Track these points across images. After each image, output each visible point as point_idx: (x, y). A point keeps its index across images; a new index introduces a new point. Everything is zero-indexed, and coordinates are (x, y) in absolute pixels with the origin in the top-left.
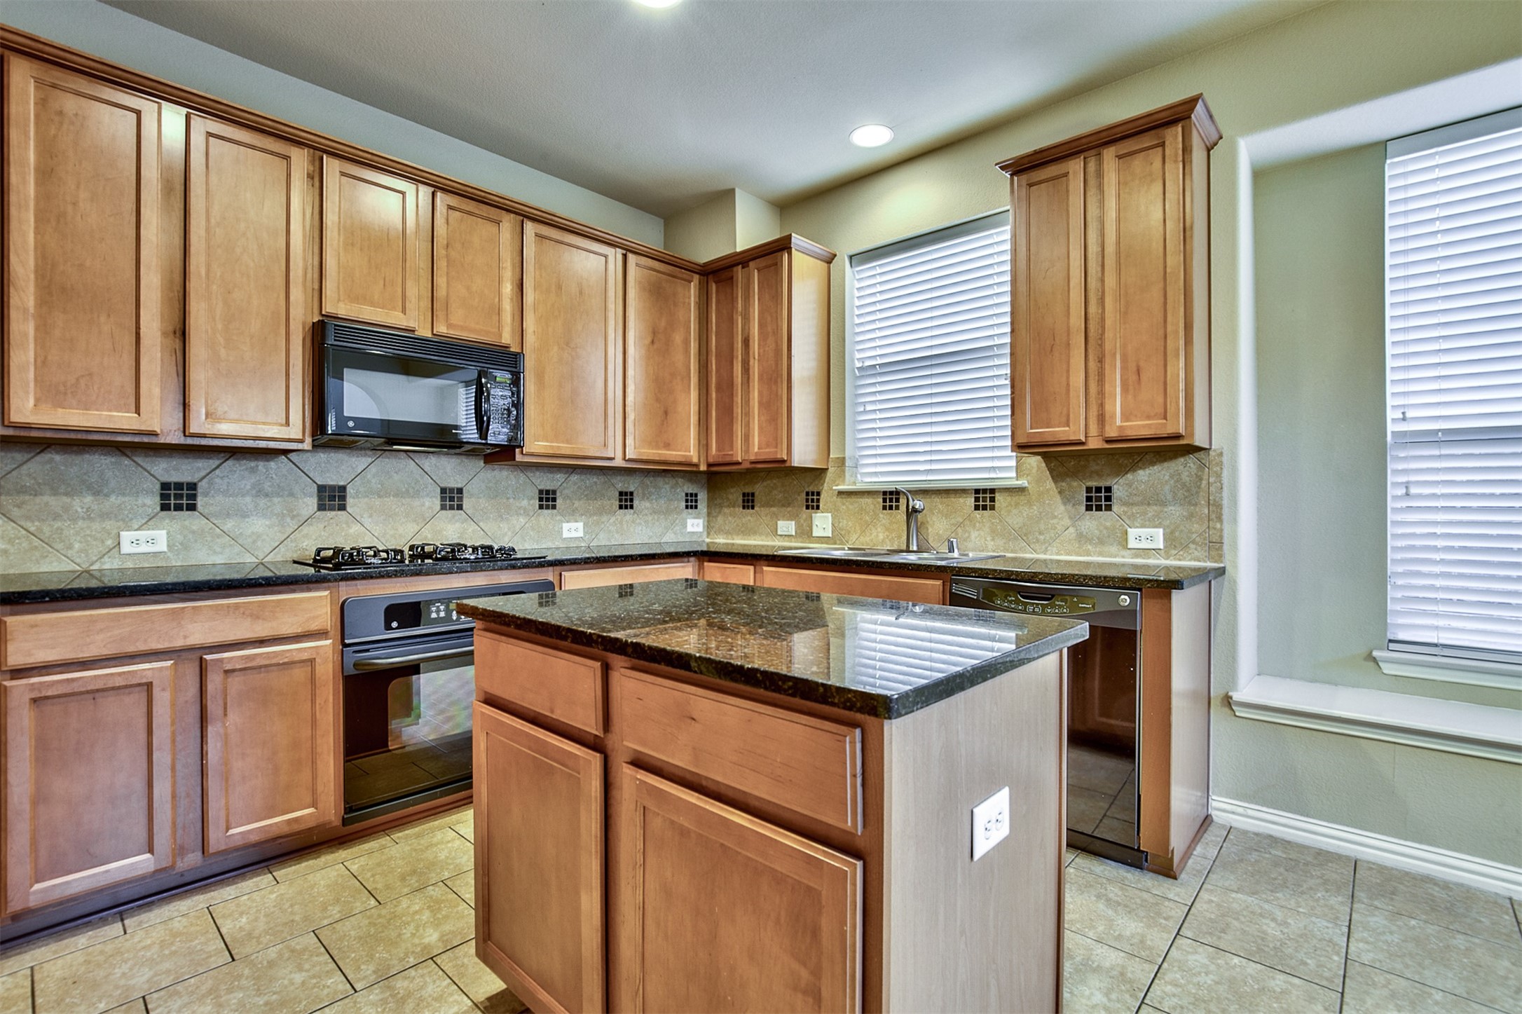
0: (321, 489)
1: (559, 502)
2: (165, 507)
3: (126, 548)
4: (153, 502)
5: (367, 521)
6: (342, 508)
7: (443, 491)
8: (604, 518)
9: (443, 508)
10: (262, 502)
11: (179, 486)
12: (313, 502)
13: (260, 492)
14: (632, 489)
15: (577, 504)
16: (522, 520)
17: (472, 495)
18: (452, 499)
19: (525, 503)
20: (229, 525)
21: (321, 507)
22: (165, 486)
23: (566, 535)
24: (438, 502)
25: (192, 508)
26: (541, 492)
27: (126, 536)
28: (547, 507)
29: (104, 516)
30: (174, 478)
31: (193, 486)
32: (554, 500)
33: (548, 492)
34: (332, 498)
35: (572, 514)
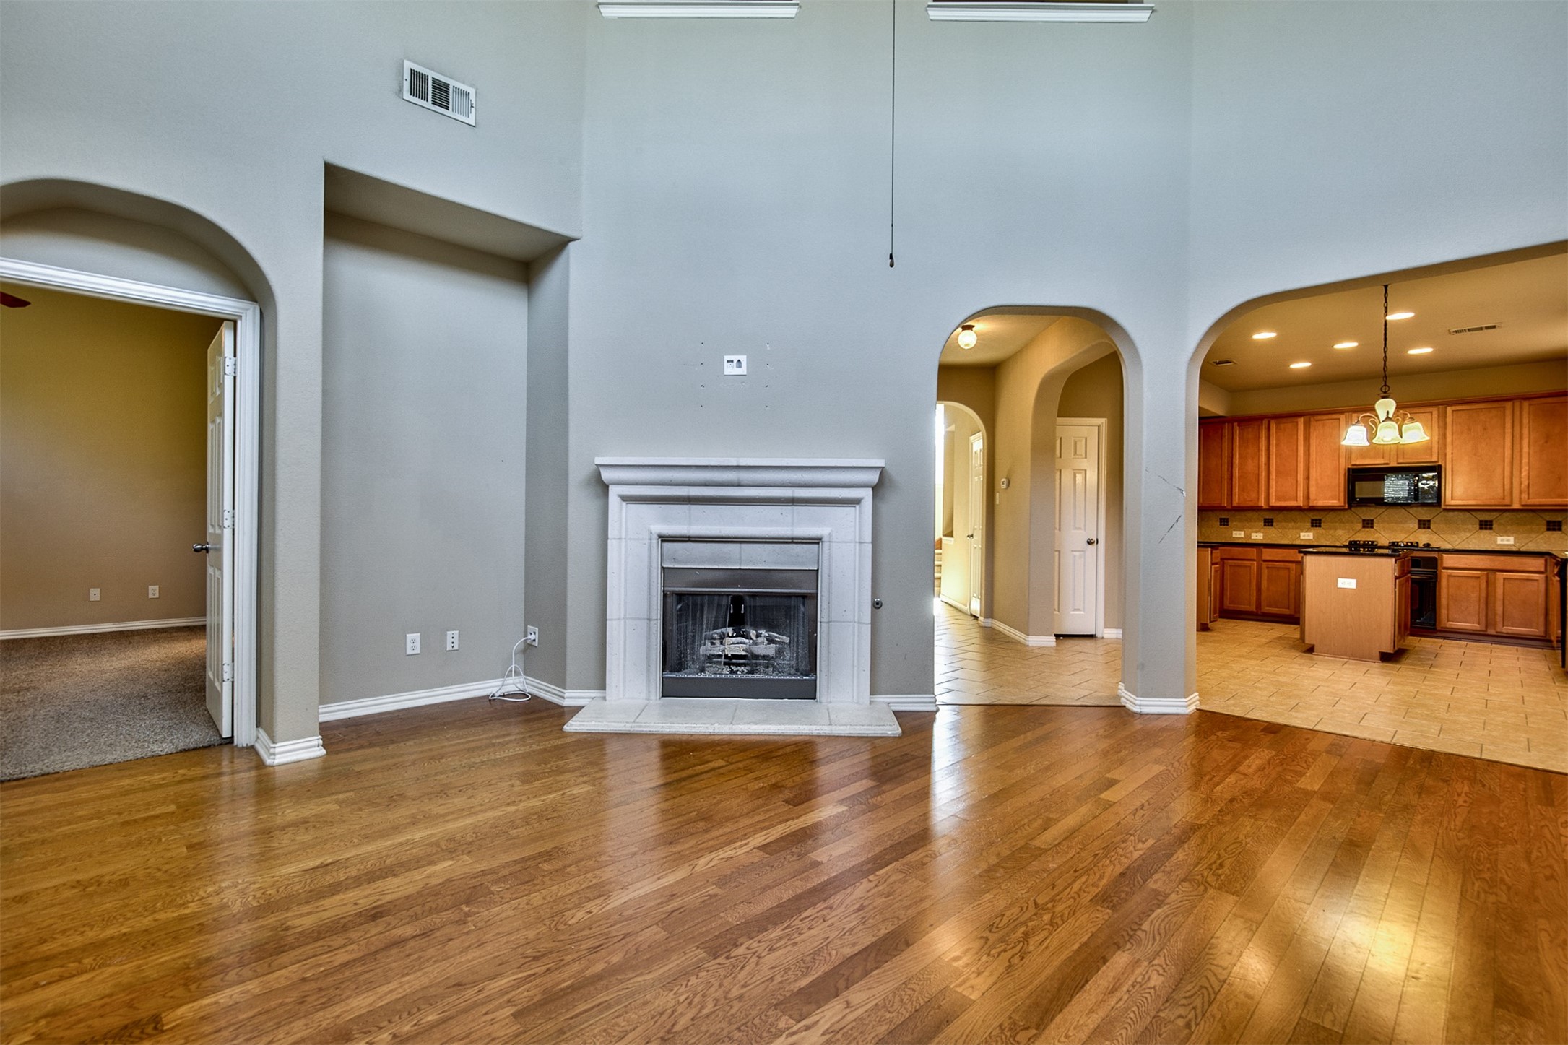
0: (1364, 521)
1: (1494, 526)
2: (1312, 526)
3: (1302, 538)
4: (1309, 524)
5: (1382, 533)
6: (1372, 527)
7: (1420, 521)
8: (1534, 535)
9: (1420, 528)
10: (1342, 525)
11: (1316, 520)
12: (1360, 525)
13: (1342, 522)
14: (1560, 519)
15: (1509, 527)
16: (1468, 535)
17: (1435, 523)
18: (1424, 524)
19: (1470, 526)
20: (1331, 532)
21: (1364, 527)
22: (1312, 520)
23: (1499, 542)
24: (1417, 526)
25: (1320, 526)
26: (1481, 521)
27: (1302, 534)
28: (1486, 529)
29: (1296, 528)
30: (1315, 518)
31: (1320, 520)
32: (1492, 525)
33: (1486, 521)
34: (1368, 524)
35: (1506, 533)
